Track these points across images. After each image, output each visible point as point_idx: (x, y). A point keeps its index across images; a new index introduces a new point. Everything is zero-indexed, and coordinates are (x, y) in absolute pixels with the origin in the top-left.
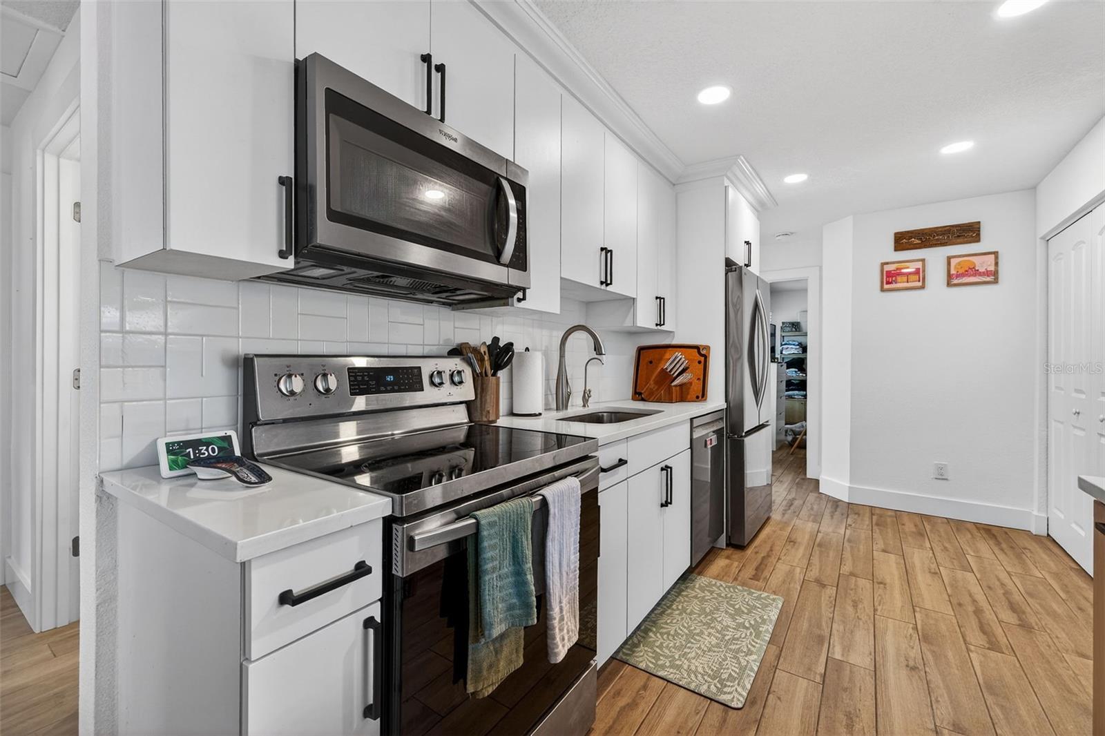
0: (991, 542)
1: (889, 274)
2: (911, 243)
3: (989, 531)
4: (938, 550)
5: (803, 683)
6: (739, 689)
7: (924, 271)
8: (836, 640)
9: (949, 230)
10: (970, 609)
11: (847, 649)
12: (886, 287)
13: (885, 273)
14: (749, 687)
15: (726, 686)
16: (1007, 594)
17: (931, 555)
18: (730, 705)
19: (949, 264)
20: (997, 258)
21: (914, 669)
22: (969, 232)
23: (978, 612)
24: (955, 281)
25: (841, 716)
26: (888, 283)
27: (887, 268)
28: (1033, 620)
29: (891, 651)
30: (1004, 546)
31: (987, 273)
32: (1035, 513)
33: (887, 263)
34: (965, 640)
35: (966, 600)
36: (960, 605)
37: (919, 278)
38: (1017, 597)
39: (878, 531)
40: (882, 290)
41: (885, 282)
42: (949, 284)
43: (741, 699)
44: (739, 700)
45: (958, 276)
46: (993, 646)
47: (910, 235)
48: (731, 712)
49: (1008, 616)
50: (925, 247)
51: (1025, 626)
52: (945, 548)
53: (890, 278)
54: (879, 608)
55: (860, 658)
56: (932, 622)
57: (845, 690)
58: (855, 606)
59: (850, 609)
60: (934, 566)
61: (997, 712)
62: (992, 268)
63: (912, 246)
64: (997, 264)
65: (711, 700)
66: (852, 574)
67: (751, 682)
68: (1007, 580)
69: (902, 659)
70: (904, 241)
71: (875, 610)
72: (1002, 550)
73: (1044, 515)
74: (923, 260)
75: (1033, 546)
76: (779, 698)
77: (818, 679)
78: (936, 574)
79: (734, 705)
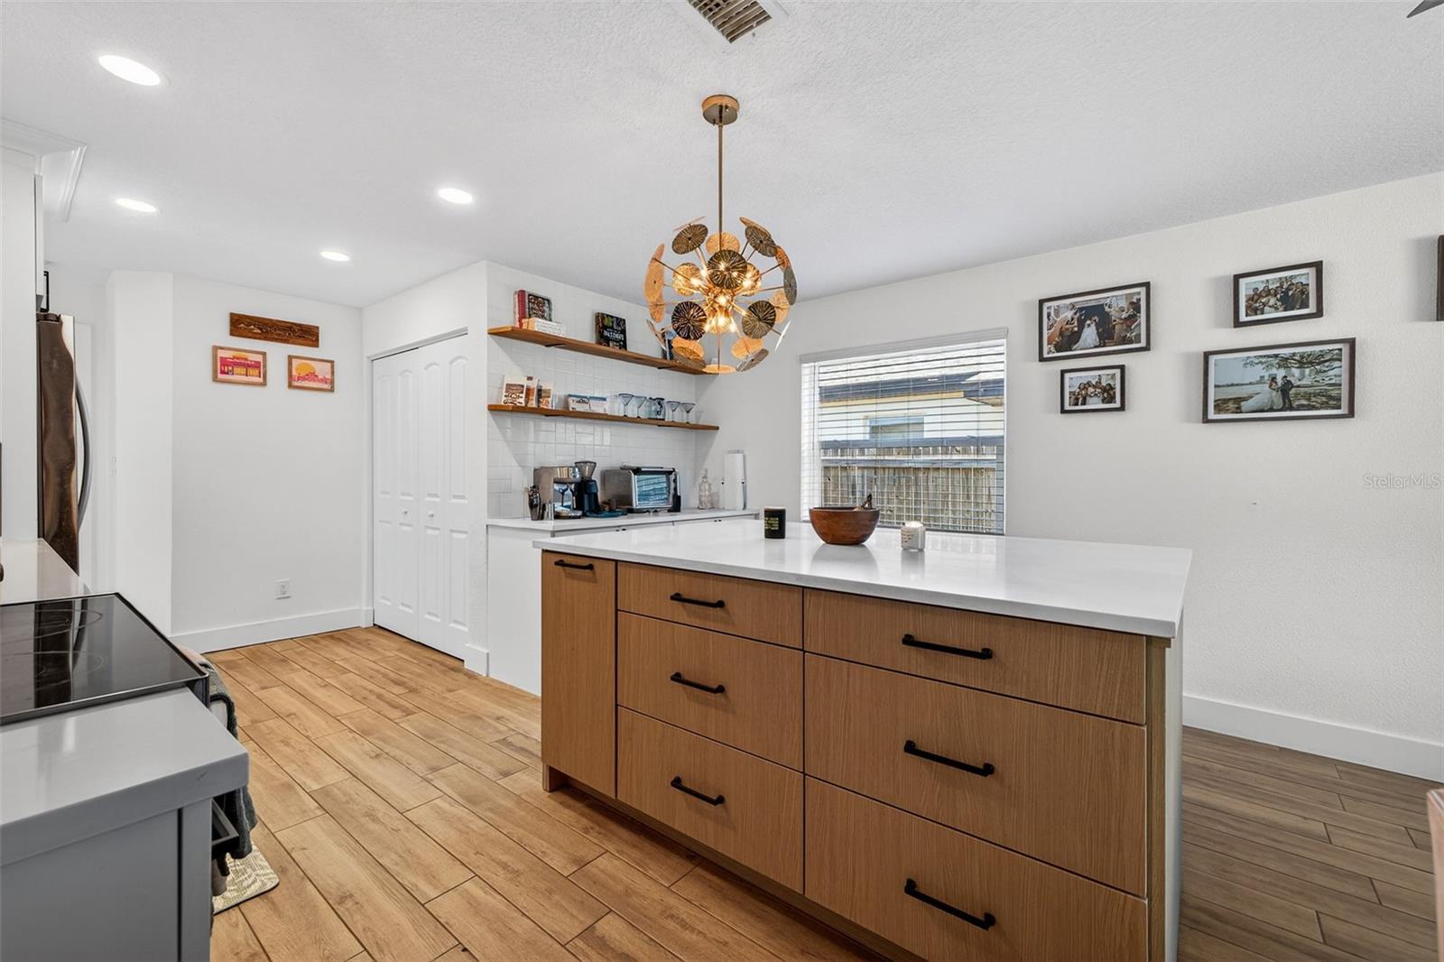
0: (342, 644)
1: (224, 362)
2: (251, 331)
3: (335, 637)
4: (309, 666)
5: (311, 825)
6: (262, 872)
7: (265, 366)
8: (301, 778)
9: (290, 328)
10: (374, 697)
11: (317, 777)
12: (220, 376)
13: (219, 359)
14: (266, 864)
15: (242, 882)
16: (385, 676)
17: (309, 673)
18: (266, 889)
19: (290, 364)
20: (333, 367)
21: (378, 756)
22: (306, 335)
23: (380, 697)
24: (295, 384)
25: (363, 820)
26: (223, 372)
27: (221, 354)
28: (413, 684)
29: (351, 756)
30: (352, 643)
31: (324, 381)
32: (364, 608)
33: (222, 348)
34: (391, 720)
35: (365, 693)
36: (364, 698)
37: (260, 373)
38: (392, 675)
39: (238, 674)
40: (215, 379)
41: (219, 371)
42: (290, 386)
43: (271, 876)
44: (270, 879)
45: (299, 378)
46: (408, 713)
47: (249, 321)
48: (272, 894)
49: (398, 690)
50: (266, 339)
51: (413, 691)
52: (314, 663)
53: (225, 367)
54: (309, 734)
55: (333, 776)
56: (357, 720)
57: (347, 802)
58: (287, 744)
59: (288, 750)
60: (319, 680)
61: (443, 746)
62: (329, 376)
63: (250, 335)
64: (333, 373)
65: (237, 905)
66: (254, 722)
67: (263, 858)
68: (377, 667)
69: (364, 756)
70: (241, 325)
71: (308, 737)
72: (354, 647)
73: (370, 608)
74: (264, 354)
75: (369, 636)
76: (304, 849)
77: (319, 812)
78: (326, 685)
79: (269, 886)
